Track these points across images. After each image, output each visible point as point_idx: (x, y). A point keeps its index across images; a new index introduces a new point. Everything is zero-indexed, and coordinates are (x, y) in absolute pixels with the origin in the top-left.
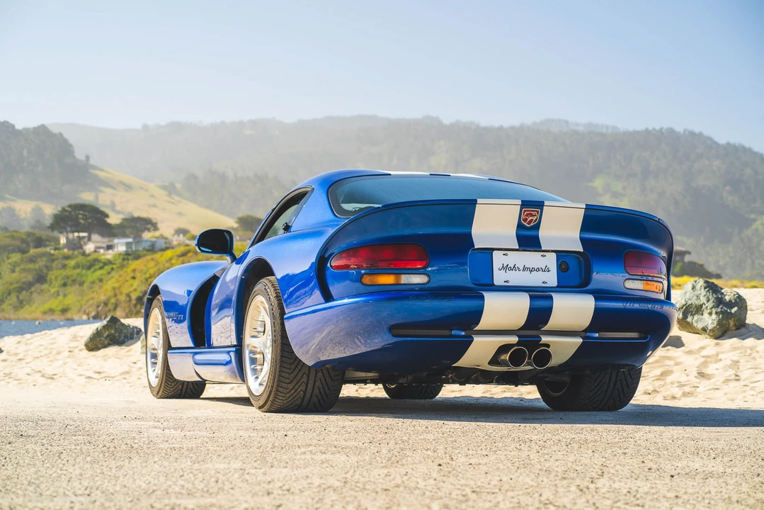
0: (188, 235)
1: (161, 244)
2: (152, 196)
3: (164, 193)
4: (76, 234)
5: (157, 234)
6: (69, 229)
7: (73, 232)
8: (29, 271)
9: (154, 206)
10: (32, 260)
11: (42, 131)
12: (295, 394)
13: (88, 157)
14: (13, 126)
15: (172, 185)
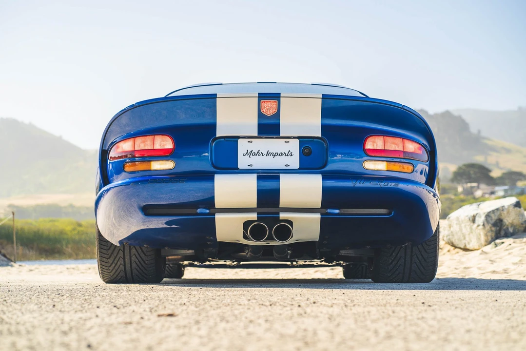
4: (469, 185)
6: (464, 181)
7: (467, 183)
11: (447, 115)
12: (117, 267)
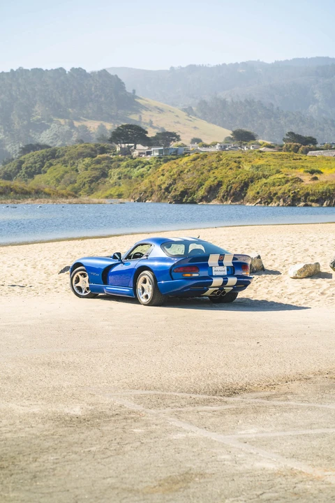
0: (201, 143)
1: (182, 151)
2: (177, 116)
3: (185, 114)
4: (127, 145)
5: (179, 143)
6: (122, 142)
7: (125, 143)
8: (97, 169)
9: (178, 122)
10: (98, 162)
11: (103, 73)
13: (134, 91)
14: (85, 71)
15: (191, 108)
